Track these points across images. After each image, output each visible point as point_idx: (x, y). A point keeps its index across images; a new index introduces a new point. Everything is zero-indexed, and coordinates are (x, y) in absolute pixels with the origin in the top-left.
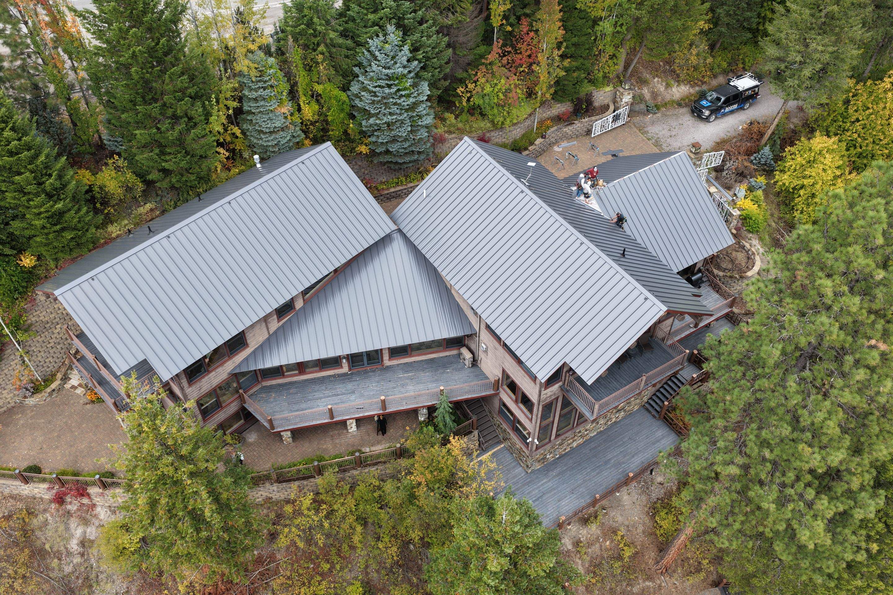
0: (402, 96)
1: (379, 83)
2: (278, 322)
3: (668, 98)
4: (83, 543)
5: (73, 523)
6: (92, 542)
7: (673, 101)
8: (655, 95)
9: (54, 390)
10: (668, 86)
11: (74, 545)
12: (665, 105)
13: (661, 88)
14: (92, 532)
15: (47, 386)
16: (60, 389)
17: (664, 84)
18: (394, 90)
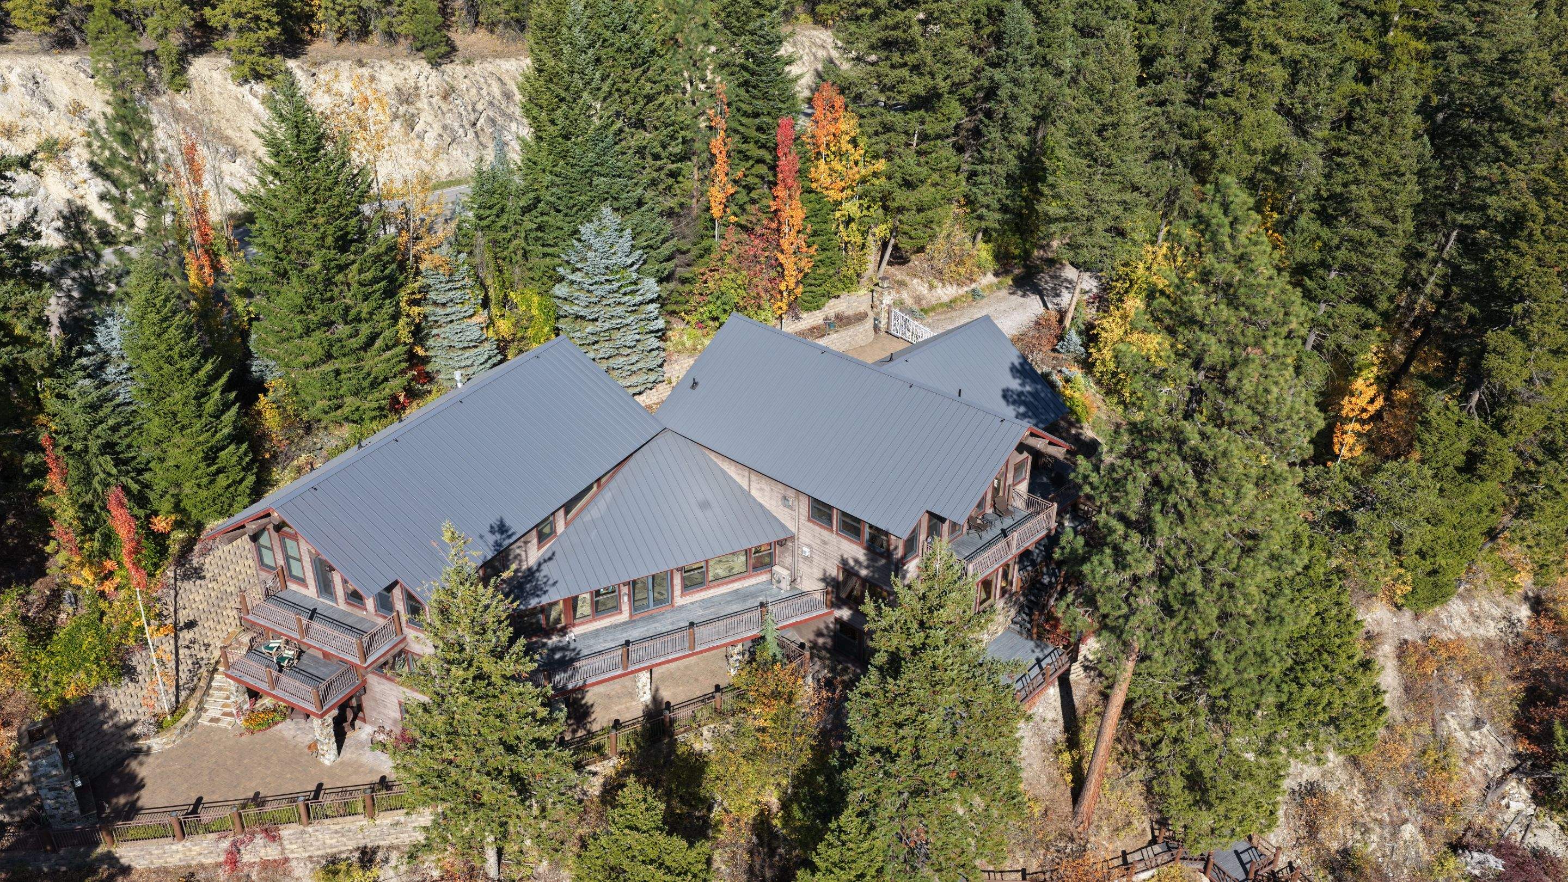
0: (625, 294)
1: (597, 279)
2: (539, 548)
3: (934, 301)
7: (941, 305)
8: (918, 300)
9: (186, 725)
10: (931, 287)
12: (933, 309)
13: (923, 289)
15: (175, 721)
16: (192, 725)
17: (926, 285)
18: (616, 285)
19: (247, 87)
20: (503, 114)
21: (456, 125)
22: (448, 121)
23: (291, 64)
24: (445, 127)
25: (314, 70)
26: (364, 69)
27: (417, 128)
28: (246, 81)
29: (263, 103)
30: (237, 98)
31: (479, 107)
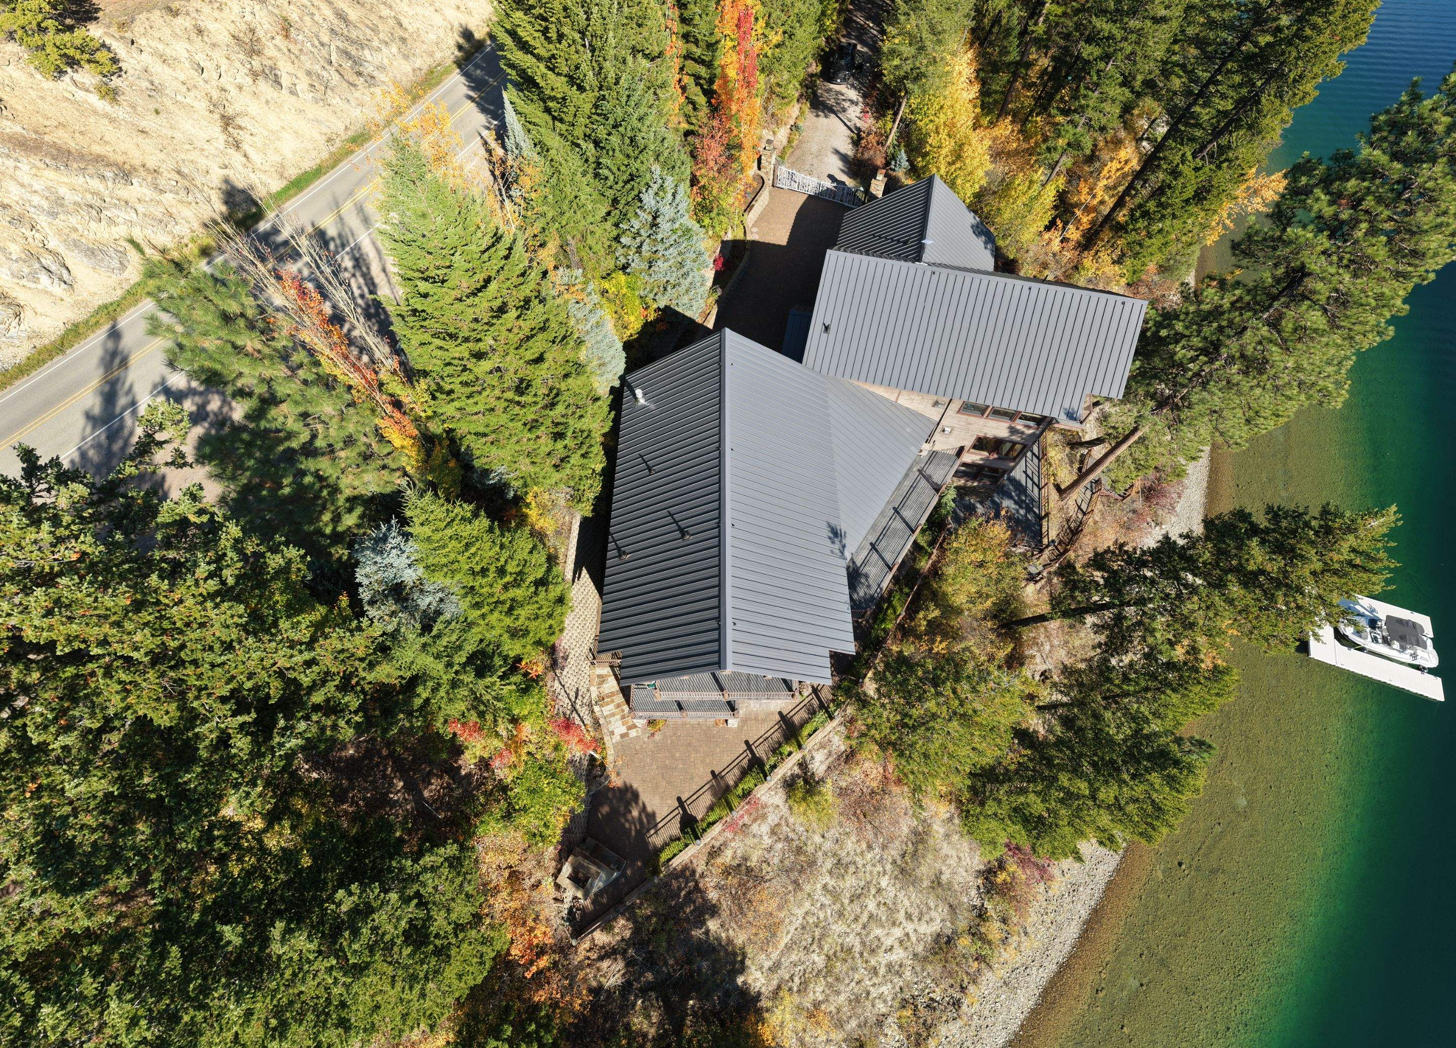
4: (773, 832)
5: (755, 828)
6: (778, 825)
7: (786, 148)
11: (767, 841)
12: (785, 153)
14: (772, 819)
19: (66, 78)
20: (353, 42)
21: (317, 68)
22: (308, 65)
23: (95, 31)
24: (309, 73)
25: (128, 35)
26: (179, 20)
27: (285, 81)
28: (62, 72)
29: (103, 97)
30: (68, 99)
31: (325, 39)
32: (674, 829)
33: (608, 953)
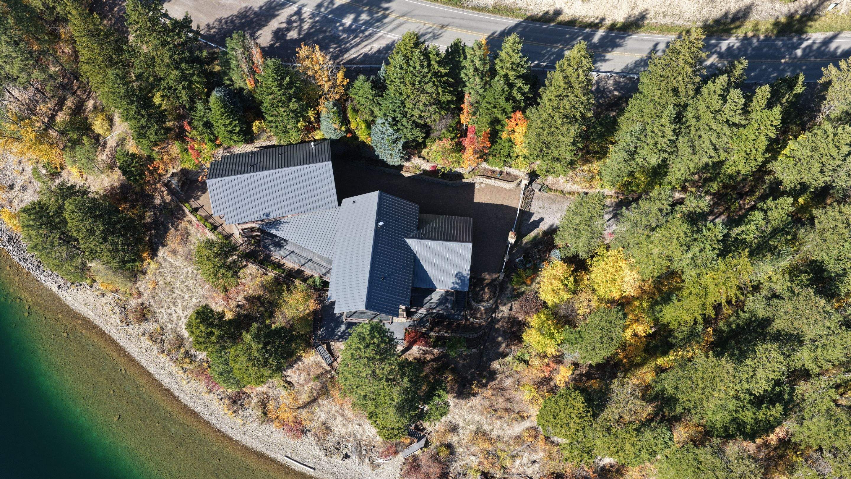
10: (566, 182)
32: (194, 206)
33: (162, 198)
